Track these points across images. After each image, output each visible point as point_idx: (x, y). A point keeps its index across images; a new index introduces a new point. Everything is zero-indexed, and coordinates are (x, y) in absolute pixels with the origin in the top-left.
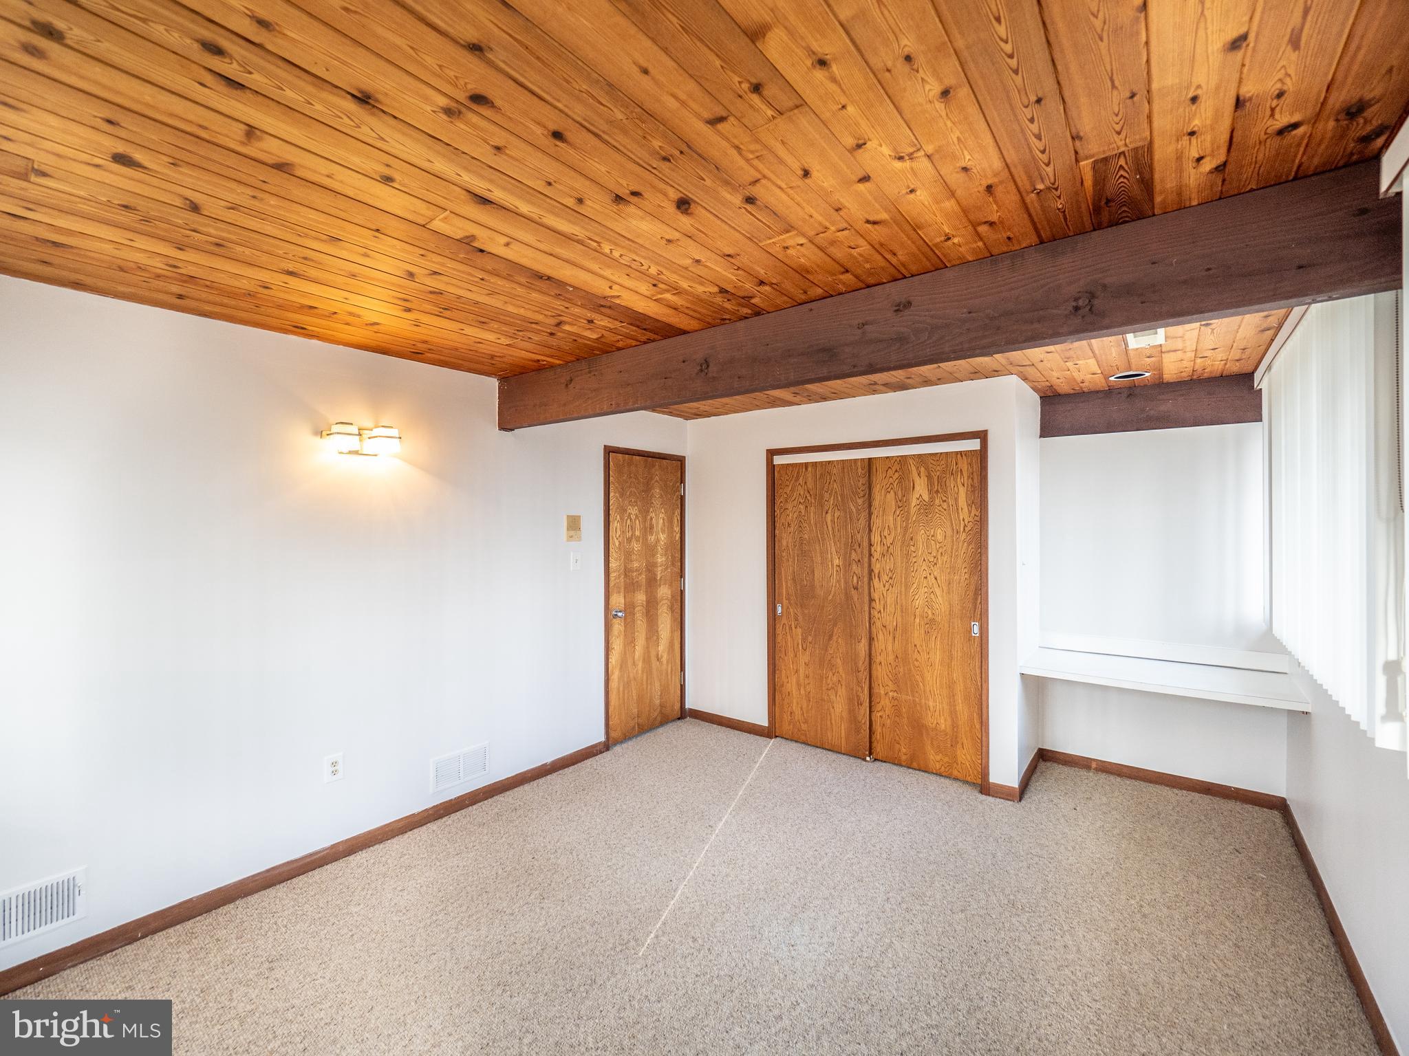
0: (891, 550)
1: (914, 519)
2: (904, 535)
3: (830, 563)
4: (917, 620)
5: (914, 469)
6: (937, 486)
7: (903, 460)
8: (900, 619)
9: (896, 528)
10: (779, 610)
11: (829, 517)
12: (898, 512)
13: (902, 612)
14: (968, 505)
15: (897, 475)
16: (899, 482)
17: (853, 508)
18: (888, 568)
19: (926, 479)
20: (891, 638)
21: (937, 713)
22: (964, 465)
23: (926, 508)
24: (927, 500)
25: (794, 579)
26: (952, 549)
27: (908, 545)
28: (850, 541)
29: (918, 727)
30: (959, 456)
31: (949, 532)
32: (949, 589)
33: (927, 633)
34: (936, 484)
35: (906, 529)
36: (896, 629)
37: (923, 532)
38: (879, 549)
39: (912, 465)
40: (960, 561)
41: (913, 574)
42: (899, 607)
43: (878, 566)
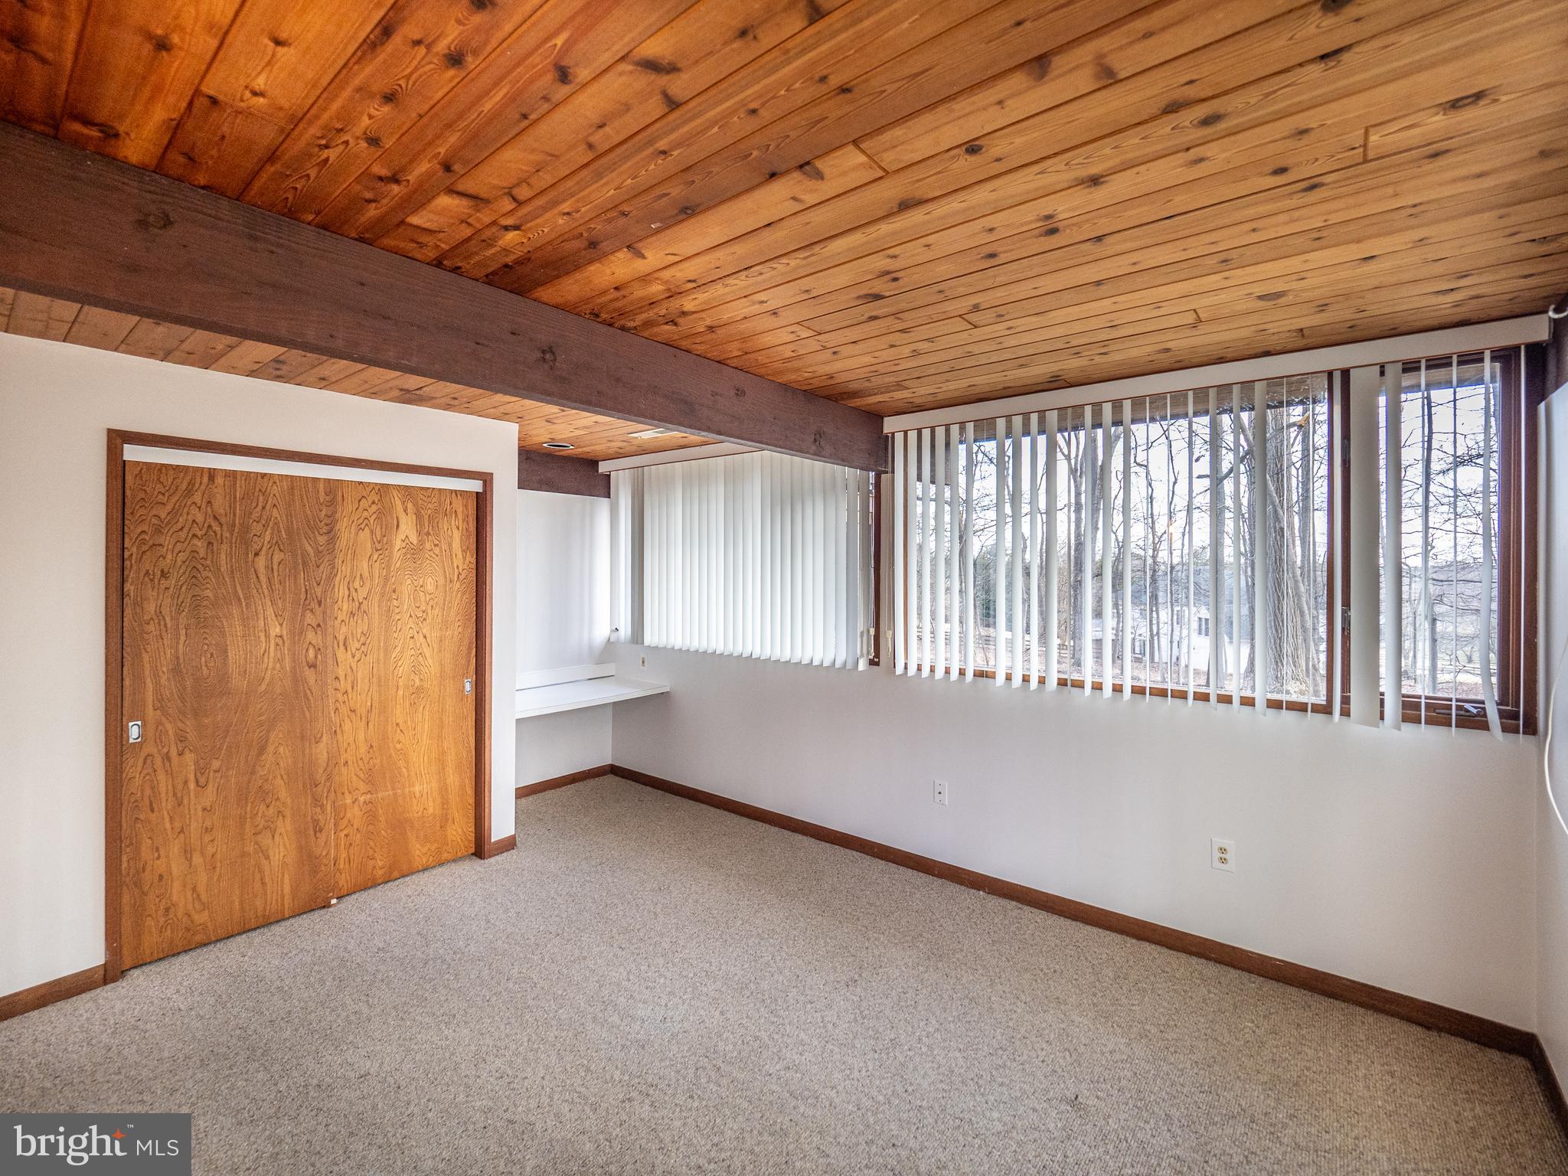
0: (364, 607)
1: (398, 565)
2: (385, 585)
3: (262, 635)
4: (401, 692)
5: (398, 503)
6: (427, 524)
7: (383, 489)
8: (376, 697)
9: (372, 577)
10: (134, 732)
11: (261, 562)
12: (375, 557)
13: (380, 686)
14: (463, 551)
15: (374, 508)
16: (377, 518)
17: (309, 548)
18: (360, 631)
19: (414, 517)
20: (363, 724)
21: (425, 796)
22: (458, 505)
23: (414, 552)
24: (415, 543)
25: (176, 670)
26: (444, 600)
27: (390, 600)
28: (303, 597)
29: (400, 825)
30: (454, 494)
31: (441, 582)
32: (440, 647)
33: (413, 704)
34: (426, 524)
35: (387, 579)
36: (370, 711)
37: (409, 581)
38: (345, 607)
39: (396, 498)
40: (453, 613)
41: (396, 635)
42: (375, 680)
43: (344, 629)
